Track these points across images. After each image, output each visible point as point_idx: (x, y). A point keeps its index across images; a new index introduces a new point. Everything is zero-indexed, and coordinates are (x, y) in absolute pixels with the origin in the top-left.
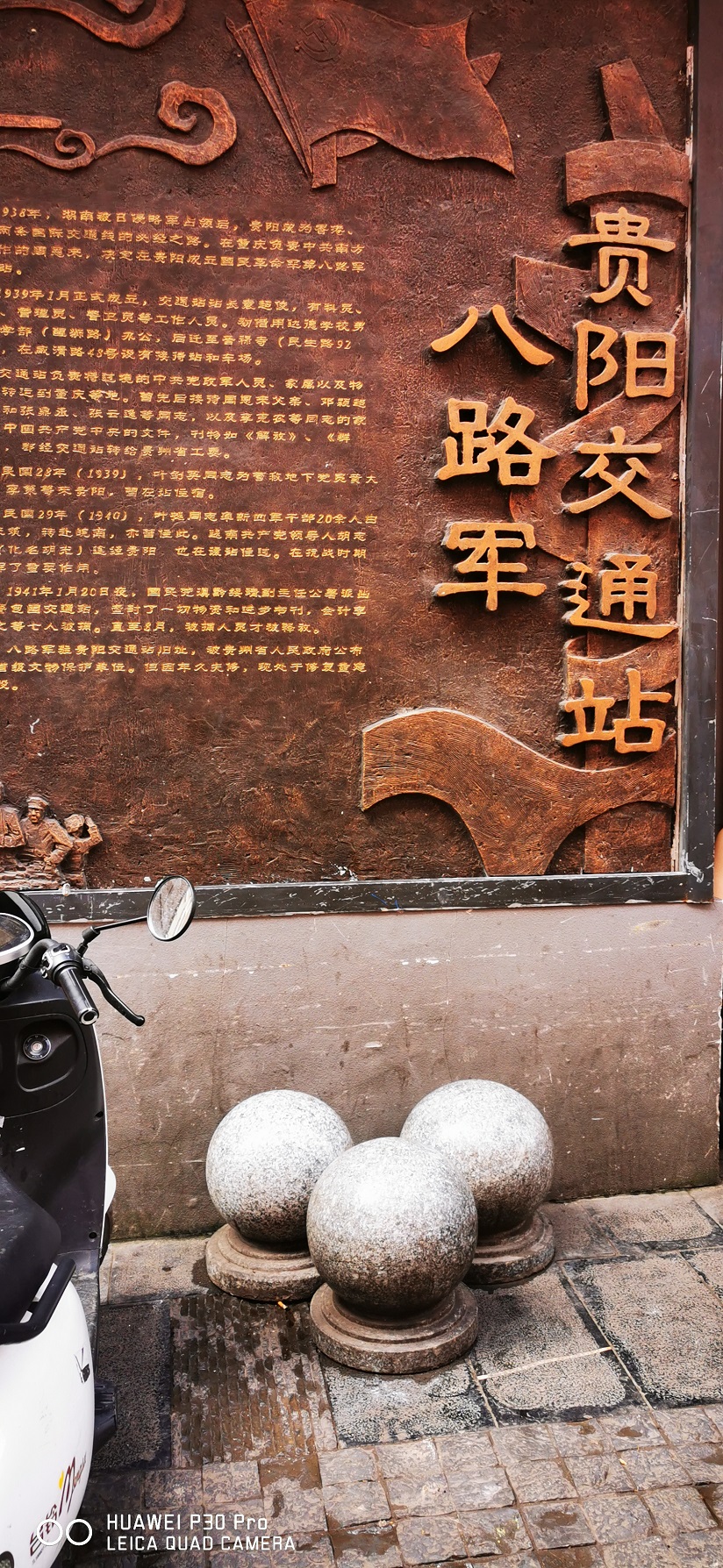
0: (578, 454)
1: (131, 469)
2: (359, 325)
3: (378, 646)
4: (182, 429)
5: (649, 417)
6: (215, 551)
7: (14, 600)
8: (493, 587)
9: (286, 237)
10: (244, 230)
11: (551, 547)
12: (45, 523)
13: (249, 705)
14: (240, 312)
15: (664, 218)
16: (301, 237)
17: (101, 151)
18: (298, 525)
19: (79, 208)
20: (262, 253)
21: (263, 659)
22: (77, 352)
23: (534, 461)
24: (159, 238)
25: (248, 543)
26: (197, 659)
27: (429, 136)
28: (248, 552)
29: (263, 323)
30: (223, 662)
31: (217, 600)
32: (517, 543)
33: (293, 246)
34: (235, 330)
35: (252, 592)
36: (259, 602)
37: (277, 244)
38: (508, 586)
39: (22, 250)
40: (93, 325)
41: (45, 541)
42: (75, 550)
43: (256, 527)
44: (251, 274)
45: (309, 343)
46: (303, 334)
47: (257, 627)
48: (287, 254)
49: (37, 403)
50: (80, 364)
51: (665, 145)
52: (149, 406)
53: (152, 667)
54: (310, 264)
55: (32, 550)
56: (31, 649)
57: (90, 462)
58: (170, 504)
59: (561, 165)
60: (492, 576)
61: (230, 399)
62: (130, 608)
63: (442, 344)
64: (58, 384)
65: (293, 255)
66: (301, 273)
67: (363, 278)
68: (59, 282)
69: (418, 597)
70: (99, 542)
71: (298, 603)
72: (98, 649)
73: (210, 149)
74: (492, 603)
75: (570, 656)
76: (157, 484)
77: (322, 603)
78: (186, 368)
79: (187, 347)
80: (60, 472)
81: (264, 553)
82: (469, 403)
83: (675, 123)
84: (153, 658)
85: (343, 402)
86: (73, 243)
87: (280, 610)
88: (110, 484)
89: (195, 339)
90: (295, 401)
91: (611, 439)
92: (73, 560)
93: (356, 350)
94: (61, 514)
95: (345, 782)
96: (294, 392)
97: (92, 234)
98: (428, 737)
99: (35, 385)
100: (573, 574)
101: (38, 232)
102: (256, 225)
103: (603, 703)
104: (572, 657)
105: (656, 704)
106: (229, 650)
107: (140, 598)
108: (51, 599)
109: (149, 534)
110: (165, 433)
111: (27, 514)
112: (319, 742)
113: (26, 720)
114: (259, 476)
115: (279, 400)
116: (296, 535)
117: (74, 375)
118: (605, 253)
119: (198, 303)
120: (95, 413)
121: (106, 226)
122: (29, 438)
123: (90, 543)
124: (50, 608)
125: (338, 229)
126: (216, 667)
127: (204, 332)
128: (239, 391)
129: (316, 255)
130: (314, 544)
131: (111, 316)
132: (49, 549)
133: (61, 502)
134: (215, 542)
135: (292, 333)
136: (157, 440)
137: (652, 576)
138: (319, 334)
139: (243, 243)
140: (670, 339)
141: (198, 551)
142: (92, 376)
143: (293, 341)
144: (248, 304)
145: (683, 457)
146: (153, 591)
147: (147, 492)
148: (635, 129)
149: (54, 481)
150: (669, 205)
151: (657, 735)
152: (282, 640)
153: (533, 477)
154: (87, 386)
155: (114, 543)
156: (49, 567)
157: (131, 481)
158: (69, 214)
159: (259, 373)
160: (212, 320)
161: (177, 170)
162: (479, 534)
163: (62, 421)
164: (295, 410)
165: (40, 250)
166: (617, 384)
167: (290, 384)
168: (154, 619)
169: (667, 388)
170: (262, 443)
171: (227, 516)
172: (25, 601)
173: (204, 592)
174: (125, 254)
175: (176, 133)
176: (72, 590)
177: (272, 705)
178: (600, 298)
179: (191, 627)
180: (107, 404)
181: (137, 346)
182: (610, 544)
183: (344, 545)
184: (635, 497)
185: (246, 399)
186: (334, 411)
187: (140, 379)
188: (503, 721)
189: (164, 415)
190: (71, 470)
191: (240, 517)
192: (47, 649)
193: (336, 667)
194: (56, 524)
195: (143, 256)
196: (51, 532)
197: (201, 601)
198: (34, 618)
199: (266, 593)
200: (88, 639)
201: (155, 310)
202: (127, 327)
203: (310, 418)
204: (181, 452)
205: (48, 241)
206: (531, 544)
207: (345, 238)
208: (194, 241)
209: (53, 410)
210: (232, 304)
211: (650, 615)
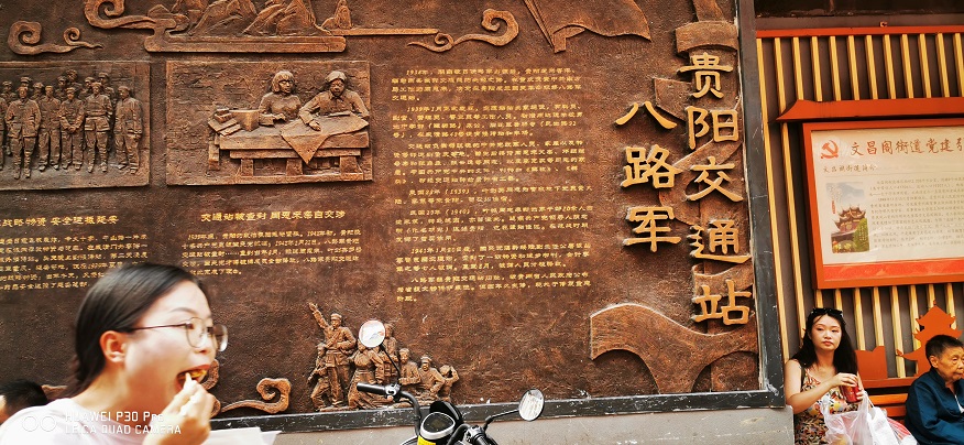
0: (692, 171)
1: (471, 188)
2: (580, 114)
3: (596, 272)
4: (496, 167)
5: (726, 151)
6: (513, 227)
7: (415, 255)
8: (654, 240)
9: (543, 75)
10: (523, 73)
11: (682, 218)
12: (430, 217)
13: (532, 304)
14: (522, 111)
15: (726, 56)
16: (550, 75)
17: (456, 42)
18: (553, 212)
19: (445, 68)
20: (531, 83)
21: (538, 280)
22: (445, 134)
23: (670, 175)
24: (483, 80)
25: (529, 222)
26: (505, 282)
27: (610, 25)
28: (529, 227)
29: (533, 115)
30: (517, 283)
31: (514, 252)
32: (665, 217)
33: (546, 79)
34: (519, 120)
35: (531, 247)
36: (535, 252)
37: (539, 78)
38: (661, 239)
39: (420, 89)
40: (452, 122)
41: (430, 225)
42: (444, 229)
43: (533, 214)
44: (526, 93)
45: (556, 124)
46: (553, 119)
47: (534, 264)
48: (543, 83)
49: (426, 160)
50: (446, 140)
51: (724, 22)
52: (480, 158)
53: (483, 287)
54: (554, 87)
55: (423, 230)
56: (423, 280)
57: (452, 186)
58: (490, 205)
59: (673, 35)
60: (653, 234)
61: (518, 152)
62: (472, 257)
63: (621, 121)
64: (436, 150)
65: (546, 83)
66: (550, 91)
67: (581, 92)
68: (437, 103)
69: (615, 246)
70: (456, 225)
71: (554, 251)
72: (456, 279)
73: (506, 38)
74: (654, 248)
75: (695, 273)
76: (484, 195)
77: (566, 251)
78: (497, 139)
79: (497, 129)
80: (437, 192)
81: (537, 227)
82: (636, 149)
83: (729, 12)
84: (483, 282)
85: (573, 151)
86: (443, 84)
87: (546, 255)
88: (461, 196)
89: (500, 125)
90: (550, 152)
91: (708, 162)
92: (444, 234)
93: (579, 125)
94: (438, 212)
95: (582, 344)
96: (549, 147)
97: (452, 80)
98: (624, 319)
99: (426, 151)
100: (694, 231)
101: (427, 80)
102: (528, 71)
103: (715, 298)
104: (697, 274)
105: (743, 298)
106: (521, 276)
107: (476, 251)
108: (433, 254)
109: (480, 220)
110: (486, 170)
111: (421, 213)
112: (568, 323)
113: (420, 316)
114: (533, 189)
115: (542, 152)
116: (552, 217)
117: (444, 146)
118: (698, 74)
119: (502, 108)
120: (454, 163)
121: (459, 76)
122: (422, 176)
123: (451, 226)
124: (433, 259)
125: (568, 70)
126: (514, 285)
127: (505, 121)
128: (522, 148)
129: (557, 82)
130: (562, 222)
131: (461, 117)
132: (432, 230)
133: (438, 206)
134: (513, 223)
135: (547, 119)
136: (484, 174)
137: (735, 230)
138: (561, 119)
139: (523, 79)
140: (734, 113)
141: (504, 227)
142: (452, 145)
143: (548, 123)
144: (525, 107)
145: (746, 170)
146: (483, 248)
147: (479, 199)
148: (709, 16)
149: (434, 196)
150: (729, 50)
151: (745, 314)
152: (547, 270)
153: (670, 183)
154: (450, 150)
155: (463, 225)
156: (432, 238)
157: (471, 194)
158: (441, 72)
159: (531, 139)
160: (508, 116)
161: (491, 49)
162: (645, 213)
163: (438, 167)
164: (550, 156)
165: (428, 89)
166: (709, 135)
167: (547, 144)
168: (483, 262)
169: (735, 136)
170: (534, 173)
171: (518, 209)
172: (420, 256)
173: (508, 248)
174: (468, 88)
175: (490, 32)
176: (443, 249)
177: (543, 304)
178: (697, 95)
179: (502, 265)
180: (460, 158)
181: (473, 130)
182: (712, 215)
183: (577, 221)
184: (723, 191)
185: (526, 152)
186: (569, 156)
187: (475, 145)
188: (663, 309)
189: (486, 162)
190: (443, 190)
191: (524, 209)
192: (431, 279)
193: (575, 284)
194: (435, 217)
195: (476, 88)
196: (432, 221)
197: (507, 252)
198: (425, 264)
199: (539, 247)
200: (451, 274)
201: (482, 113)
202: (469, 121)
203: (558, 160)
204: (495, 179)
205: (431, 84)
206: (672, 218)
207: (571, 74)
208: (500, 80)
209: (434, 162)
210: (518, 108)
211: (736, 251)
